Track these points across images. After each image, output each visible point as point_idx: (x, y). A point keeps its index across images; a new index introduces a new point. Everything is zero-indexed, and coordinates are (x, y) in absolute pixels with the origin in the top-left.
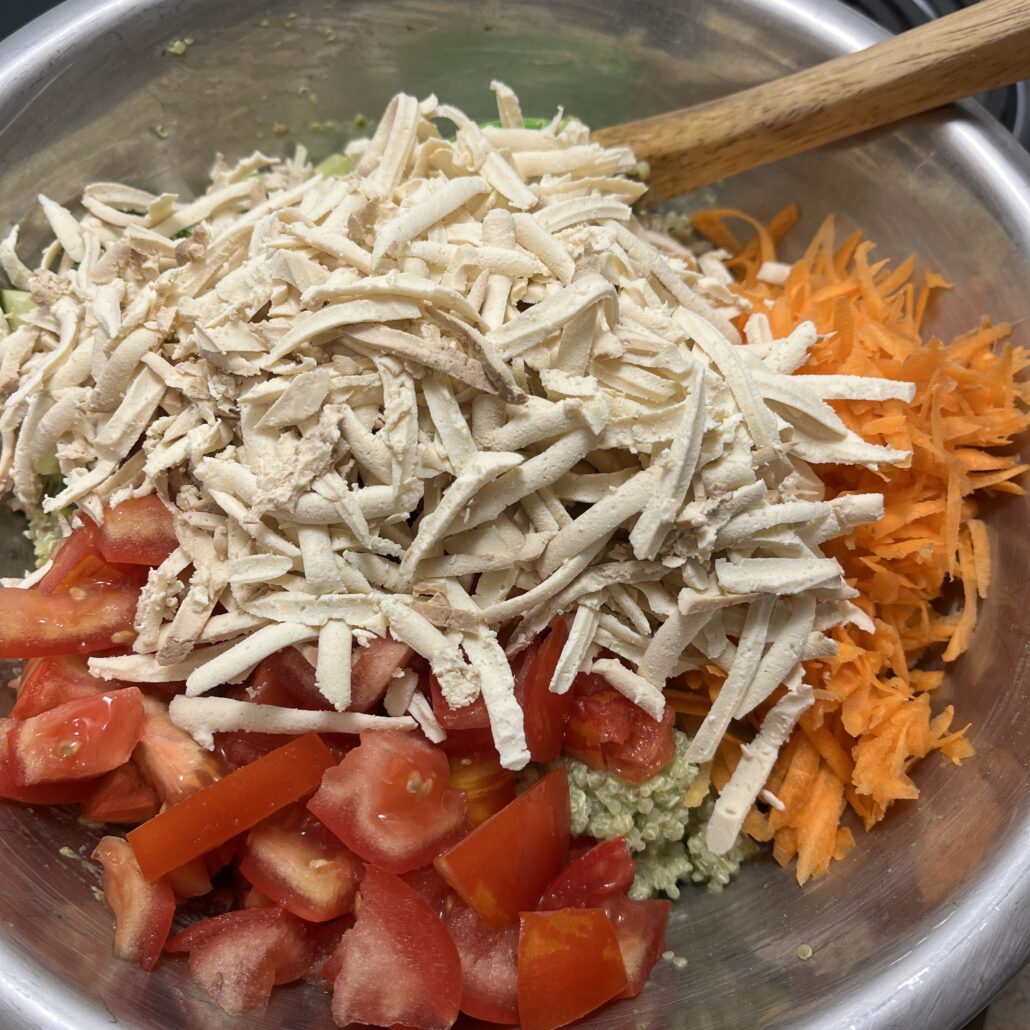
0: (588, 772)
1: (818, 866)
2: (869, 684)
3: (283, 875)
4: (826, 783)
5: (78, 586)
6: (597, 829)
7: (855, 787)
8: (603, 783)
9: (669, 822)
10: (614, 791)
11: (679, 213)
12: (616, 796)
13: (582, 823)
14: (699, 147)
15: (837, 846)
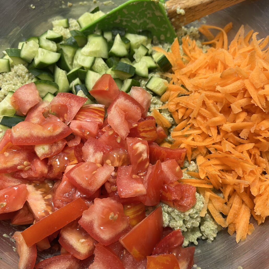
0: (168, 208)
1: (243, 237)
2: (258, 178)
3: (71, 244)
4: (244, 209)
5: (7, 152)
6: (172, 225)
7: (255, 212)
8: (173, 211)
9: (194, 222)
10: (177, 214)
11: (194, 27)
12: (177, 215)
13: (167, 224)
14: (201, 4)
15: (249, 230)
